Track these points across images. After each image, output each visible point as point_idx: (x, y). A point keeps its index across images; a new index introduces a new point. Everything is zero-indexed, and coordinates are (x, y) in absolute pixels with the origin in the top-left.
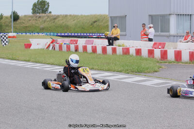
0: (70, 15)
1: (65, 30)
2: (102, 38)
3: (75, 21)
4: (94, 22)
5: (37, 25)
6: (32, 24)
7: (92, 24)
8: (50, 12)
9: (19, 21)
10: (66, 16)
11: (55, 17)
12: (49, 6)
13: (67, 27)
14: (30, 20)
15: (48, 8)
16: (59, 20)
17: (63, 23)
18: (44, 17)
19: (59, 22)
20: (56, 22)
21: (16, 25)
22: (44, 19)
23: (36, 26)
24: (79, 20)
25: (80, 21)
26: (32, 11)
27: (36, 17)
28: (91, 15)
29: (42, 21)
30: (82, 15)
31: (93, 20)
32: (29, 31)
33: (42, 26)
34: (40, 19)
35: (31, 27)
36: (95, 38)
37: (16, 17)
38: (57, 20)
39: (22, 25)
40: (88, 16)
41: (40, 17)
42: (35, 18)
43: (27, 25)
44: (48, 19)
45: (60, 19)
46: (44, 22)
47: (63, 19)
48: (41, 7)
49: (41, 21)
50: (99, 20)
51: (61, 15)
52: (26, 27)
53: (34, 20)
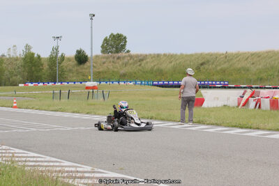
0: (165, 55)
1: (159, 77)
4: (202, 64)
5: (116, 70)
6: (109, 69)
8: (128, 51)
9: (87, 64)
10: (158, 55)
12: (126, 42)
13: (161, 73)
14: (104, 63)
15: (125, 45)
16: (147, 63)
17: (155, 66)
18: (124, 57)
19: (148, 65)
20: (143, 65)
21: (84, 70)
22: (126, 60)
23: (113, 72)
24: (178, 62)
25: (180, 63)
26: (101, 49)
27: (114, 58)
28: (196, 54)
29: (123, 64)
30: (182, 55)
31: (200, 62)
32: (104, 78)
33: (122, 72)
34: (119, 61)
35: (106, 72)
37: (81, 58)
40: (192, 55)
41: (119, 58)
42: (111, 59)
43: (101, 70)
44: (131, 61)
45: (148, 60)
49: (121, 63)
50: (208, 61)
51: (150, 55)
52: (99, 73)
53: (110, 62)
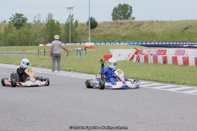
0: (157, 21)
1: (152, 39)
2: (194, 47)
3: (163, 29)
4: (186, 29)
5: (118, 33)
6: (113, 32)
7: (182, 31)
8: (134, 18)
9: (97, 28)
10: (152, 22)
11: (139, 24)
12: (131, 10)
13: (153, 35)
14: (110, 28)
15: (130, 13)
16: (143, 27)
17: (149, 30)
18: (126, 23)
19: (143, 29)
20: (140, 29)
21: (94, 33)
22: (127, 26)
23: (117, 35)
24: (167, 27)
26: (112, 16)
27: (117, 24)
28: (182, 21)
29: (124, 28)
30: (170, 21)
31: (184, 26)
32: (109, 40)
33: (123, 35)
34: (121, 26)
35: (111, 35)
36: (186, 47)
37: (93, 24)
38: (142, 27)
39: (100, 34)
40: (178, 22)
41: (121, 24)
42: (115, 25)
43: (107, 33)
44: (131, 26)
45: (145, 25)
46: (127, 30)
47: (148, 26)
48: (123, 12)
49: (122, 28)
50: (190, 26)
51: (146, 21)
52: (106, 35)
53: (114, 27)
